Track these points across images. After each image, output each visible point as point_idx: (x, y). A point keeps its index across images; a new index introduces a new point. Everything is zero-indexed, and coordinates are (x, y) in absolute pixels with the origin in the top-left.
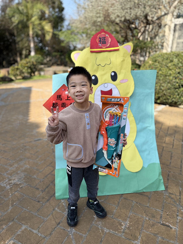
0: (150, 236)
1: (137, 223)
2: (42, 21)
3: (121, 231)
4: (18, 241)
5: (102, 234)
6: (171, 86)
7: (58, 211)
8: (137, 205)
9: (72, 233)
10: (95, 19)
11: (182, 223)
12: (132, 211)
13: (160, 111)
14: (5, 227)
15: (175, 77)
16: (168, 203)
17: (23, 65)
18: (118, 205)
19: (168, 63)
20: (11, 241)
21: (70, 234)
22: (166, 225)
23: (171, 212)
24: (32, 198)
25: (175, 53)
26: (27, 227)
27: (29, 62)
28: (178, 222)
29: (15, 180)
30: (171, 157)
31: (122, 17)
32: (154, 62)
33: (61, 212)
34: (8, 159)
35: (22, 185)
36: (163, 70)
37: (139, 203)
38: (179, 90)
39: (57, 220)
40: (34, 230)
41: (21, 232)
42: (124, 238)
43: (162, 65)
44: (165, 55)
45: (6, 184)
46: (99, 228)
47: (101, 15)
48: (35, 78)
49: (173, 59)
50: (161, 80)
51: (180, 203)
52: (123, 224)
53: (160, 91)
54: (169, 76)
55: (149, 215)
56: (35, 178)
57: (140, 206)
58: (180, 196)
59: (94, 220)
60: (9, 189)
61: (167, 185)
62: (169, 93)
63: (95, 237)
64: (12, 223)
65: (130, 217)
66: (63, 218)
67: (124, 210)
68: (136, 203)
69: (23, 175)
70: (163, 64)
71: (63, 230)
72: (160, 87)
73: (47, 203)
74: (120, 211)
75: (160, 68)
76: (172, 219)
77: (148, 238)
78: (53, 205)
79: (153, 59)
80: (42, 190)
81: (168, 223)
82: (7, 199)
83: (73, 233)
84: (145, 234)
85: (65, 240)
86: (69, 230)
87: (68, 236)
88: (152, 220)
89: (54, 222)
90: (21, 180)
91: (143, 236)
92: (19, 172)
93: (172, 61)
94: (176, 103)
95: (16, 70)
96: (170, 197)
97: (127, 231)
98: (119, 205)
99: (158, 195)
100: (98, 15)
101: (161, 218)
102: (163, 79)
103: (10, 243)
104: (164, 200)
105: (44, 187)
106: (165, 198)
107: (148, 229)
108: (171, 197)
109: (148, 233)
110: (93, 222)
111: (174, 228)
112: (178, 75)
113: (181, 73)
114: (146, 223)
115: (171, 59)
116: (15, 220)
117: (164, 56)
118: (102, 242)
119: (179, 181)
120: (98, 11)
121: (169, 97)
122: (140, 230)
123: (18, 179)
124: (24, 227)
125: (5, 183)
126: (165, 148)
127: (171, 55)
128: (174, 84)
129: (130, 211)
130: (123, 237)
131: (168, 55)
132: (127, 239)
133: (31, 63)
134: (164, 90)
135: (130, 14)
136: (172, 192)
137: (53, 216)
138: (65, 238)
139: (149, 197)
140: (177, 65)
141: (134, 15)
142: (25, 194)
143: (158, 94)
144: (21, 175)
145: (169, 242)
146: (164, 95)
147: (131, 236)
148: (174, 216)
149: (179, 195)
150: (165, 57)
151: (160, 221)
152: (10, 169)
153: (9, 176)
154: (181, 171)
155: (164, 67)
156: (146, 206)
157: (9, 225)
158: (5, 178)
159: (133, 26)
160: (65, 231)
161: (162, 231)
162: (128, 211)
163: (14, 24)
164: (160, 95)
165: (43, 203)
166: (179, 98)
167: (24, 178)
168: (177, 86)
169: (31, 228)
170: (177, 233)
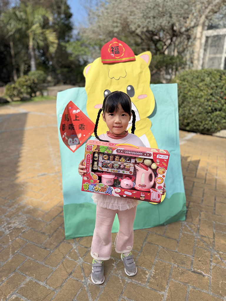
0: (179, 285)
1: (164, 271)
2: (44, 30)
3: (145, 281)
4: (21, 295)
5: (122, 285)
6: (202, 110)
7: (70, 259)
8: (164, 250)
9: (87, 284)
10: (111, 29)
11: (216, 269)
12: (158, 257)
13: (189, 140)
14: (5, 279)
15: (207, 99)
16: (200, 247)
17: (22, 83)
18: (141, 250)
19: (198, 82)
20: (13, 296)
21: (85, 286)
22: (197, 272)
23: (204, 257)
24: (37, 244)
25: (207, 71)
26: (32, 278)
27: (29, 80)
28: (212, 269)
29: (16, 224)
30: (203, 193)
31: (143, 28)
32: (182, 81)
33: (73, 260)
34: (5, 198)
35: (24, 229)
36: (193, 91)
37: (165, 248)
38: (211, 114)
39: (68, 270)
40: (41, 282)
41: (24, 284)
42: (149, 288)
43: (191, 85)
44: (195, 72)
45: (5, 228)
46: (119, 278)
47: (119, 25)
48: (36, 99)
49: (205, 77)
50: (190, 103)
51: (214, 247)
52: (148, 273)
53: (189, 115)
54: (200, 98)
55: (178, 261)
56: (40, 221)
57: (166, 251)
58: (214, 239)
59: (113, 269)
60: (8, 234)
61: (199, 226)
62: (201, 118)
63: (115, 288)
64: (14, 274)
65: (156, 263)
66: (75, 267)
67: (149, 256)
68: (162, 248)
69: (25, 217)
70: (193, 84)
71: (76, 281)
72: (189, 110)
73: (56, 250)
74: (144, 258)
75: (189, 88)
76: (205, 266)
77: (177, 288)
78: (63, 252)
79: (180, 77)
80: (49, 235)
81: (200, 270)
82: (6, 246)
83: (89, 284)
84: (174, 284)
85: (78, 293)
86: (83, 281)
87: (82, 287)
88: (182, 267)
89: (65, 272)
90: (22, 224)
91: (171, 286)
92: (20, 214)
93: (203, 80)
94: (208, 130)
95: (12, 89)
96: (202, 240)
97: (152, 280)
98: (143, 251)
99: (188, 239)
100: (115, 24)
101: (192, 265)
102: (193, 102)
103: (12, 297)
104: (195, 244)
105: (52, 231)
106: (197, 241)
107: (176, 278)
108: (204, 241)
109: (177, 282)
110: (111, 271)
111: (206, 275)
112: (211, 97)
113: (214, 95)
114: (175, 270)
115: (202, 77)
116: (17, 271)
117: (194, 74)
118: (123, 293)
119: (213, 222)
120: (115, 20)
121: (200, 124)
122: (168, 278)
123: (19, 222)
124: (28, 279)
125: (3, 227)
126: (195, 184)
127: (202, 73)
128: (206, 107)
129: (156, 257)
130: (147, 287)
131: (199, 72)
132: (152, 290)
133: (32, 81)
134: (194, 115)
135: (154, 24)
136: (205, 234)
137: (64, 266)
138: (79, 290)
139: (177, 241)
140: (209, 85)
141: (158, 25)
142: (28, 240)
143: (187, 120)
144: (23, 218)
145: (201, 291)
146: (195, 121)
147: (158, 286)
148: (206, 262)
149: (212, 238)
150: (195, 76)
151: (191, 268)
152: (9, 210)
153: (8, 219)
154: (215, 210)
155: (194, 87)
156: (174, 252)
157: (10, 277)
158: (3, 221)
159: (157, 37)
160: (78, 282)
161: (194, 279)
162: (153, 257)
163: (10, 33)
164: (189, 121)
165: (50, 249)
166: (212, 125)
167: (26, 221)
168: (209, 110)
169: (37, 279)
170: (210, 282)
